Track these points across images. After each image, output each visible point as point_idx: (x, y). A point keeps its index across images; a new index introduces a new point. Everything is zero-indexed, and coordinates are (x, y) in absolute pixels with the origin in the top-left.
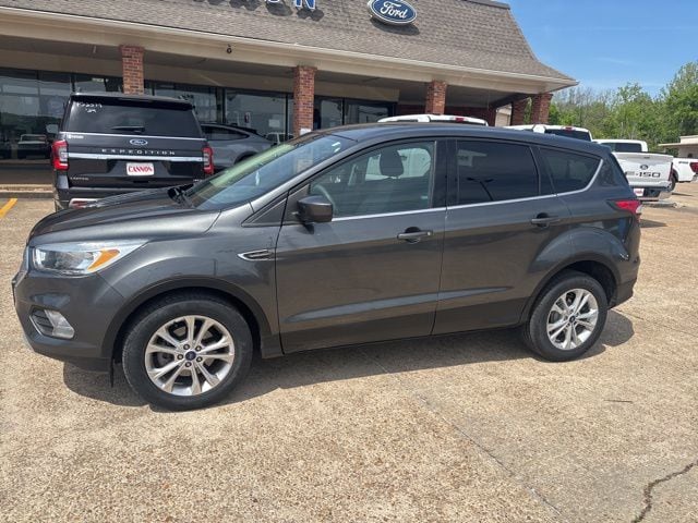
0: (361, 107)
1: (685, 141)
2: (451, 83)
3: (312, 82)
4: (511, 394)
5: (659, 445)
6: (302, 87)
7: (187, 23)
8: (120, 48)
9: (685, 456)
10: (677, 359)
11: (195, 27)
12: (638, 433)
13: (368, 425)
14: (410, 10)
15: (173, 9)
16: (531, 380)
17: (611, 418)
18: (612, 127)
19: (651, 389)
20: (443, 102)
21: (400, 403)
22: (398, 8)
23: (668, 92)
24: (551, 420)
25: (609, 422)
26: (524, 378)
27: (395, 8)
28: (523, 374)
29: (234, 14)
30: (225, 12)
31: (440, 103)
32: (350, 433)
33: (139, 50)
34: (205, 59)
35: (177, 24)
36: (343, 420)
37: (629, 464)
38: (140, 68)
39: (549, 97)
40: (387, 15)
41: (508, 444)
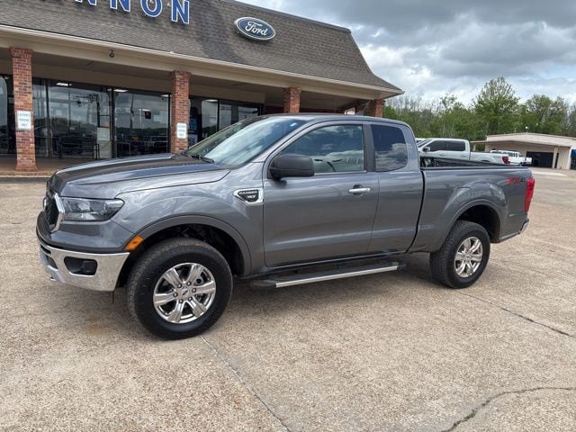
0: (240, 108)
1: (490, 139)
2: (304, 89)
3: (187, 84)
4: (316, 359)
5: (434, 404)
6: (178, 88)
7: (72, 30)
8: (9, 49)
9: (455, 413)
10: (461, 319)
11: (80, 33)
12: (417, 393)
13: (174, 401)
14: (270, 29)
15: (60, 18)
16: (336, 345)
17: (397, 379)
18: (437, 128)
19: (435, 349)
20: (298, 105)
21: (211, 375)
22: (260, 27)
23: (476, 101)
24: (345, 384)
25: (395, 383)
26: (331, 344)
27: (258, 27)
28: (331, 339)
29: (117, 24)
30: (109, 23)
31: (295, 105)
32: (153, 411)
33: (28, 51)
34: (93, 62)
35: (63, 30)
36: (150, 397)
37: (405, 425)
38: (29, 67)
39: (382, 102)
40: (250, 32)
41: (302, 411)
